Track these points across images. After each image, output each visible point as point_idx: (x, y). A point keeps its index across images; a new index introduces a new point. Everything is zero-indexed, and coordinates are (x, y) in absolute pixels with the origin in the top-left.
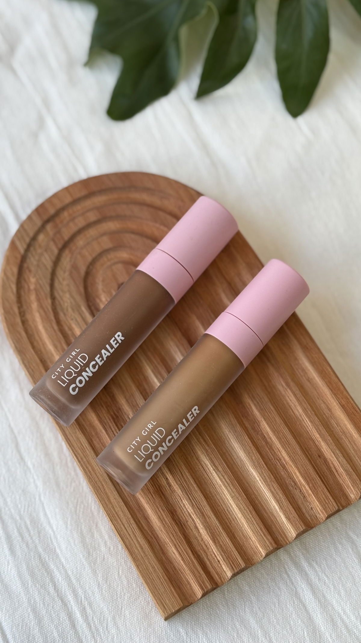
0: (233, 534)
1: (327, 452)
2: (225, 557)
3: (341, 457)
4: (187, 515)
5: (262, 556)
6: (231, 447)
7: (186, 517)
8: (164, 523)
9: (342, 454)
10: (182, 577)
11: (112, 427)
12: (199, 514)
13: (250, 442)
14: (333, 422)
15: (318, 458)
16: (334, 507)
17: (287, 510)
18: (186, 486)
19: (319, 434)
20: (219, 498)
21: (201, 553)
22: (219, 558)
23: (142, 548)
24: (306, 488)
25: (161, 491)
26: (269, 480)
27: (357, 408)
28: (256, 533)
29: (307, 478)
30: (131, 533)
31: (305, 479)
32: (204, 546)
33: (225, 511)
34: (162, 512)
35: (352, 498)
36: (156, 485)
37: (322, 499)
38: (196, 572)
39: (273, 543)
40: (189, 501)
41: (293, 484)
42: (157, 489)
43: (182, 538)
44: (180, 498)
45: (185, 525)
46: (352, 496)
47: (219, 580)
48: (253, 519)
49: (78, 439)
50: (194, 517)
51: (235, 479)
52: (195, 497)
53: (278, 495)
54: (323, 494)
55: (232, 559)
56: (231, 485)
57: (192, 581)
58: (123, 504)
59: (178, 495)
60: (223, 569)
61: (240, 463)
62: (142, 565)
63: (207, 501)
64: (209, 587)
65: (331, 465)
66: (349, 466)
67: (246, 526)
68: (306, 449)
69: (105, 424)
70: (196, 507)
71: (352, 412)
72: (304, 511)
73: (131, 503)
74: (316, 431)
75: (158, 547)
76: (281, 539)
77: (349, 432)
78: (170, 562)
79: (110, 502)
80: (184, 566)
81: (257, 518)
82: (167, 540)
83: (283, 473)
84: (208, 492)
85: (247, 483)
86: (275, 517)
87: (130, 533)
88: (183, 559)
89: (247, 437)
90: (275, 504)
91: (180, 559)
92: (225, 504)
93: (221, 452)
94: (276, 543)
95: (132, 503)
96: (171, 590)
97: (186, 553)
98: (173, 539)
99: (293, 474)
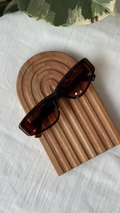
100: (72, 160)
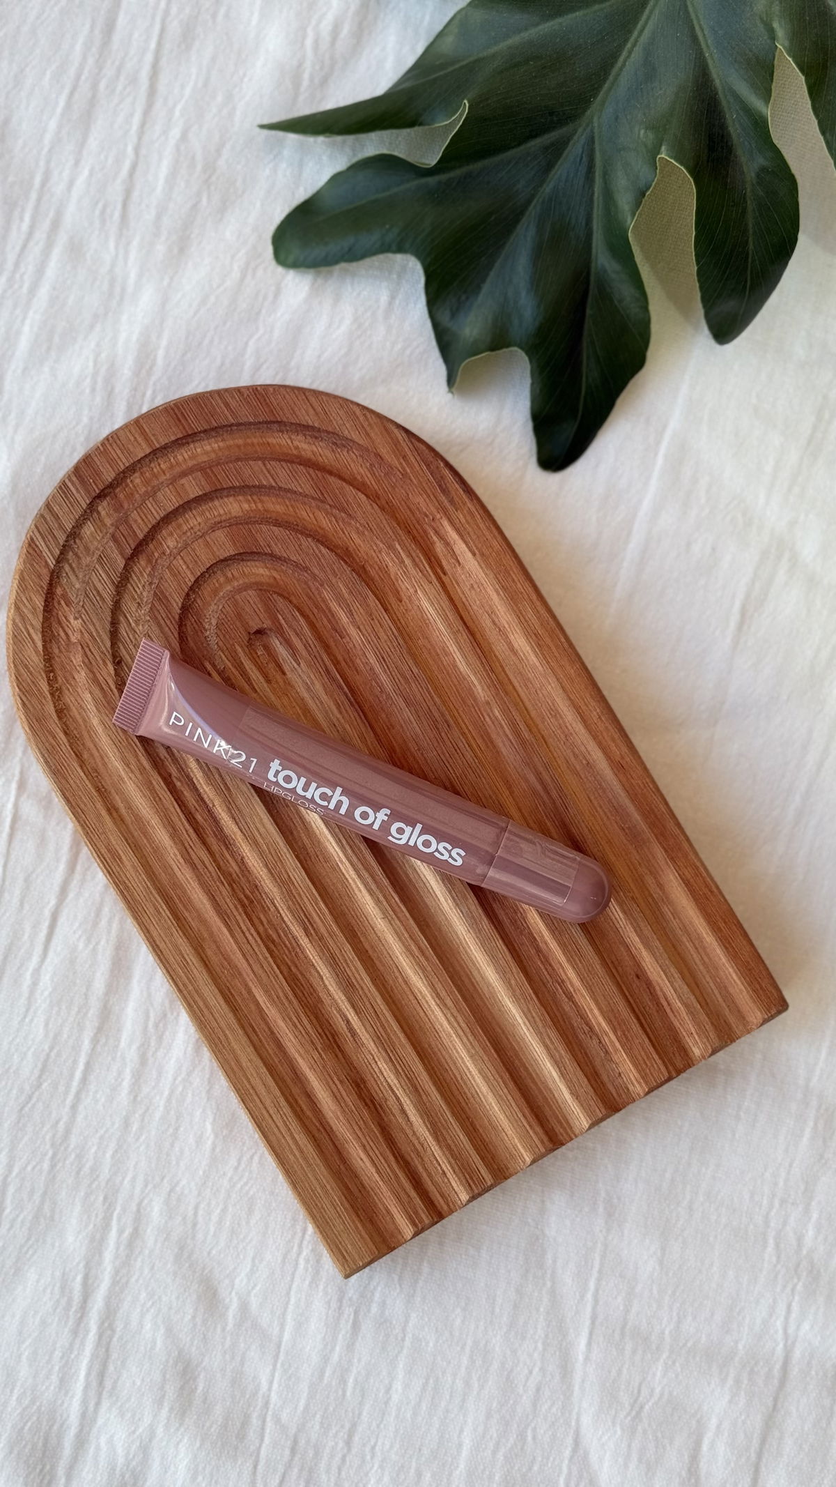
0: (472, 1124)
1: (652, 970)
2: (456, 1166)
3: (679, 980)
4: (384, 1087)
5: (524, 1163)
6: (472, 960)
7: (384, 1092)
8: (343, 1105)
9: (681, 973)
10: (377, 1201)
11: (242, 925)
12: (409, 1088)
13: (507, 953)
14: (665, 909)
15: (635, 979)
16: (662, 1073)
17: (575, 1080)
18: (385, 1036)
19: (638, 936)
20: (447, 1057)
21: (412, 1159)
22: (446, 1167)
23: (301, 1152)
24: (611, 1039)
25: (335, 1042)
26: (540, 1025)
27: (712, 885)
28: (514, 1122)
29: (613, 1020)
30: (280, 1124)
31: (609, 1022)
32: (416, 1142)
33: (457, 1081)
34: (340, 1086)
35: (696, 1054)
36: (328, 1033)
37: (640, 1058)
38: (402, 1194)
39: (545, 1139)
40: (390, 1064)
41: (586, 1028)
42: (329, 1039)
43: (375, 1130)
44: (374, 1059)
45: (382, 1108)
46: (697, 1052)
47: (445, 1207)
48: (510, 1097)
49: (176, 947)
50: (400, 1093)
51: (477, 1022)
52: (401, 1056)
53: (558, 1051)
54: (641, 1050)
55: (469, 1170)
56: (469, 1035)
57: (396, 1212)
58: (265, 1070)
59: (369, 1051)
60: (452, 1187)
61: (486, 989)
62: (302, 1182)
63: (424, 1063)
64: (427, 1221)
65: (659, 993)
66: (692, 998)
67: (496, 1109)
68: (612, 962)
69: (229, 917)
70: (404, 1076)
71: (704, 894)
72: (605, 1078)
73: (280, 1066)
74: (632, 930)
75: (331, 1147)
76: (561, 1130)
77: (695, 930)
78: (354, 1175)
79: (241, 1067)
80: (381, 1183)
81: (518, 1095)
82: (348, 1135)
83: (567, 1008)
84: (427, 1046)
85: (500, 1027)
86: (550, 1090)
87: (278, 1124)
88: (378, 1172)
89: (500, 941)
90: (551, 1068)
91: (373, 1170)
92: (457, 1068)
93: (451, 970)
94: (551, 1140)
95: (283, 1070)
96: (357, 1228)
97: (384, 1158)
98: (360, 1134)
99: (588, 1011)
100: (437, 1161)
